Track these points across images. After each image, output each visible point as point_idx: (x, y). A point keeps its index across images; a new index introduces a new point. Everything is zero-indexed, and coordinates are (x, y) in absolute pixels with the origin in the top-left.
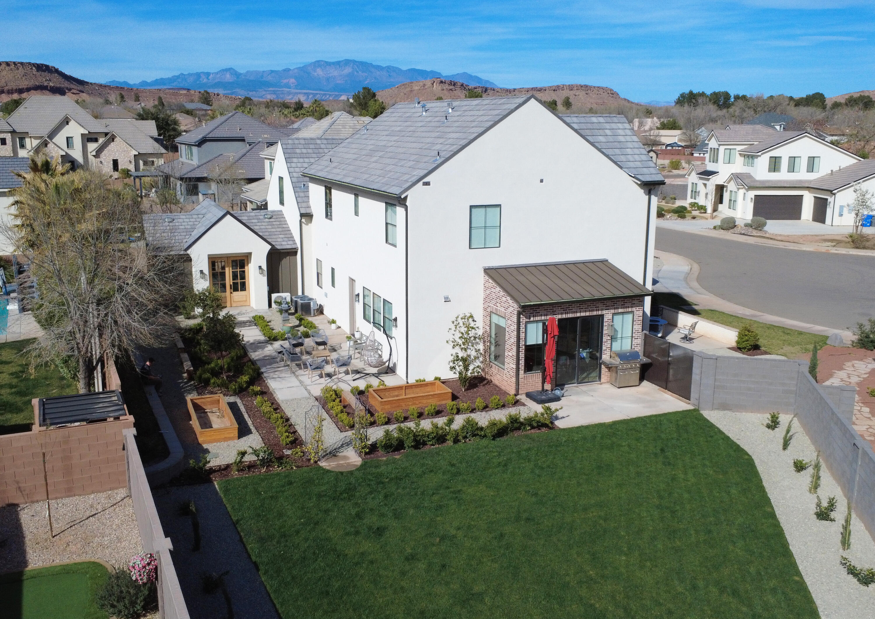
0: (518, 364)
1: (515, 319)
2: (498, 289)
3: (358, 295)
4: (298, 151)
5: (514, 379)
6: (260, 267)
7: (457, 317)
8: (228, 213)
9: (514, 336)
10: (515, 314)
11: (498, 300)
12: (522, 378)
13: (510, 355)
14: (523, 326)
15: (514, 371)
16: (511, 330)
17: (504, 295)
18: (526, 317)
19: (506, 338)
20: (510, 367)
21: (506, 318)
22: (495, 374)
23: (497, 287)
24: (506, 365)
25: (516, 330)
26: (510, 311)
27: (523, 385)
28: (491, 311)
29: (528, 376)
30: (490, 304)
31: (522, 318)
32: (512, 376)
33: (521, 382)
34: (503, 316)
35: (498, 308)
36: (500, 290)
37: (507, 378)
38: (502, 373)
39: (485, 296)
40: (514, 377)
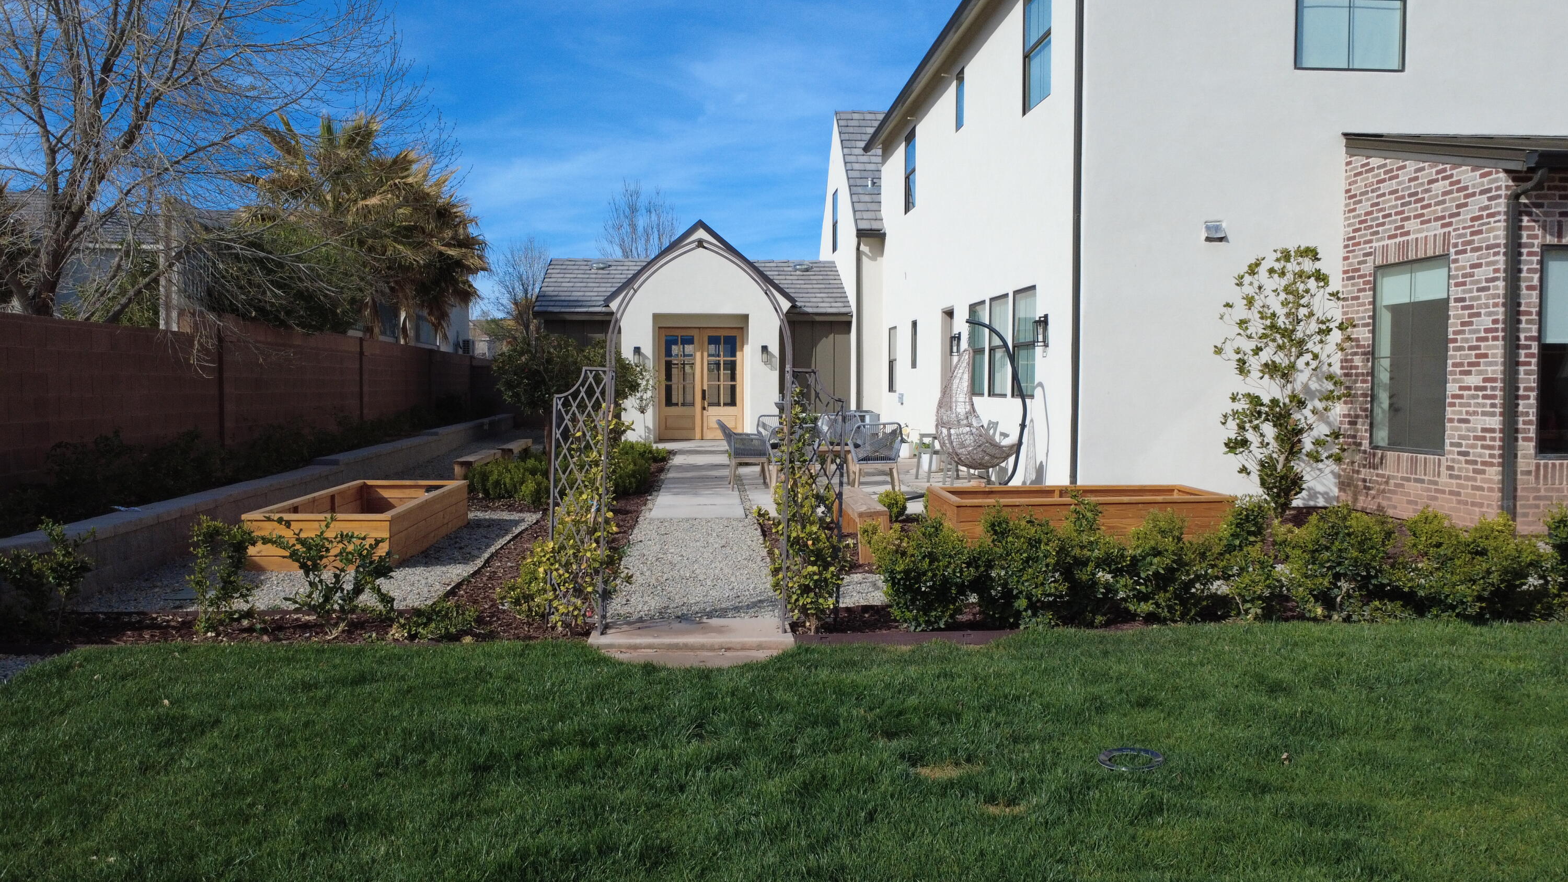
0: (1510, 414)
3: (959, 337)
6: (765, 349)
8: (700, 225)
9: (1491, 301)
10: (1499, 213)
11: (1409, 211)
12: (1529, 473)
13: (1473, 385)
14: (1531, 262)
15: (1493, 439)
16: (1475, 287)
17: (1438, 173)
18: (1544, 228)
19: (1450, 330)
20: (1475, 430)
21: (1452, 250)
22: (1396, 485)
23: (1407, 163)
24: (1452, 433)
25: (1502, 275)
26: (1469, 217)
27: (1531, 502)
28: (1378, 268)
29: (1554, 465)
30: (1374, 244)
31: (1528, 228)
32: (1484, 463)
33: (1523, 489)
34: (1434, 252)
35: (1409, 238)
36: (1422, 165)
37: (1459, 477)
38: (1430, 467)
39: (1351, 229)
40: (1492, 464)
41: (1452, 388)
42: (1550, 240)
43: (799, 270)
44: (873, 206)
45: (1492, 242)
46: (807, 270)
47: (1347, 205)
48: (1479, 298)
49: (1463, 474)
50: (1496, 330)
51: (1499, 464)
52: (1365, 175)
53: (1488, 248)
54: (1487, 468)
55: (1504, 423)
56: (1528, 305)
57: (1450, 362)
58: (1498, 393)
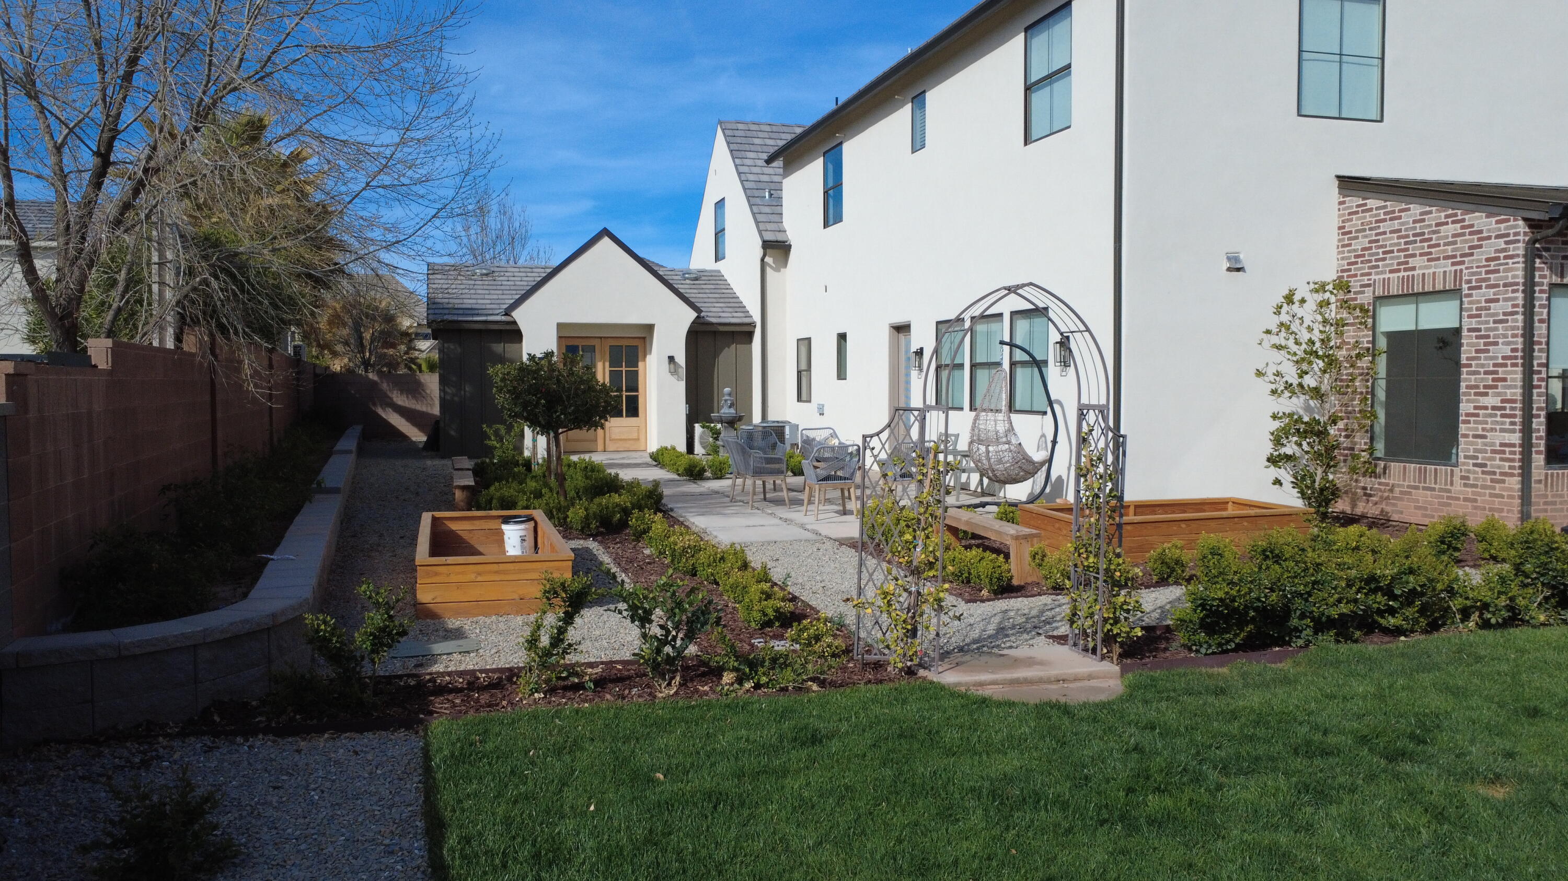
0: (1527, 431)
1: (1518, 273)
2: (1416, 209)
3: (920, 353)
4: (757, 141)
5: (1514, 483)
6: (671, 359)
7: (1289, 299)
8: (606, 232)
9: (1510, 333)
10: (1518, 256)
11: (1414, 249)
12: (1540, 482)
13: (1490, 406)
14: (1541, 299)
15: (1514, 453)
16: (1491, 319)
17: (1447, 217)
18: (1551, 269)
19: (1464, 356)
20: (1493, 444)
21: (1465, 286)
22: (1401, 493)
23: (1411, 206)
24: (1465, 447)
25: (1521, 310)
26: (1484, 257)
27: (1542, 507)
28: (1377, 299)
29: (1558, 474)
30: (1373, 277)
31: (1541, 269)
32: (1503, 474)
33: (1536, 495)
34: (1444, 287)
35: (1415, 273)
36: (1428, 209)
37: (1475, 486)
38: (1441, 478)
39: (1345, 262)
40: (1512, 475)
41: (1465, 407)
42: (1556, 280)
43: (688, 278)
44: (775, 218)
45: (1510, 280)
46: (696, 279)
47: (1339, 240)
48: (1496, 329)
49: (1479, 484)
50: (1516, 358)
51: (1519, 475)
52: (1361, 215)
53: (1505, 285)
54: (1507, 479)
55: (1523, 439)
56: (1540, 336)
57: (1463, 384)
58: (1518, 412)
